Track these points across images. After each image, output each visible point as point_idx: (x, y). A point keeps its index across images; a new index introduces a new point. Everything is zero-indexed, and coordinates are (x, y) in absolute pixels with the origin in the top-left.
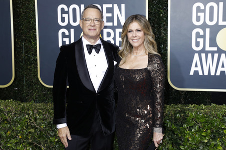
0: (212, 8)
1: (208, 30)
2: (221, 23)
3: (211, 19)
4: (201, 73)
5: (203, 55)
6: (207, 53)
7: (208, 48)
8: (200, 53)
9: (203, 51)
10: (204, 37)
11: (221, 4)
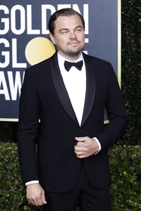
0: (18, 12)
1: (14, 41)
2: (30, 32)
3: (18, 27)
4: (7, 98)
5: (10, 74)
7: (15, 65)
9: (10, 68)
10: (10, 49)
11: (29, 7)
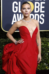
6: (19, 14)
8: (16, 13)
10: (18, 6)
